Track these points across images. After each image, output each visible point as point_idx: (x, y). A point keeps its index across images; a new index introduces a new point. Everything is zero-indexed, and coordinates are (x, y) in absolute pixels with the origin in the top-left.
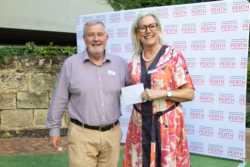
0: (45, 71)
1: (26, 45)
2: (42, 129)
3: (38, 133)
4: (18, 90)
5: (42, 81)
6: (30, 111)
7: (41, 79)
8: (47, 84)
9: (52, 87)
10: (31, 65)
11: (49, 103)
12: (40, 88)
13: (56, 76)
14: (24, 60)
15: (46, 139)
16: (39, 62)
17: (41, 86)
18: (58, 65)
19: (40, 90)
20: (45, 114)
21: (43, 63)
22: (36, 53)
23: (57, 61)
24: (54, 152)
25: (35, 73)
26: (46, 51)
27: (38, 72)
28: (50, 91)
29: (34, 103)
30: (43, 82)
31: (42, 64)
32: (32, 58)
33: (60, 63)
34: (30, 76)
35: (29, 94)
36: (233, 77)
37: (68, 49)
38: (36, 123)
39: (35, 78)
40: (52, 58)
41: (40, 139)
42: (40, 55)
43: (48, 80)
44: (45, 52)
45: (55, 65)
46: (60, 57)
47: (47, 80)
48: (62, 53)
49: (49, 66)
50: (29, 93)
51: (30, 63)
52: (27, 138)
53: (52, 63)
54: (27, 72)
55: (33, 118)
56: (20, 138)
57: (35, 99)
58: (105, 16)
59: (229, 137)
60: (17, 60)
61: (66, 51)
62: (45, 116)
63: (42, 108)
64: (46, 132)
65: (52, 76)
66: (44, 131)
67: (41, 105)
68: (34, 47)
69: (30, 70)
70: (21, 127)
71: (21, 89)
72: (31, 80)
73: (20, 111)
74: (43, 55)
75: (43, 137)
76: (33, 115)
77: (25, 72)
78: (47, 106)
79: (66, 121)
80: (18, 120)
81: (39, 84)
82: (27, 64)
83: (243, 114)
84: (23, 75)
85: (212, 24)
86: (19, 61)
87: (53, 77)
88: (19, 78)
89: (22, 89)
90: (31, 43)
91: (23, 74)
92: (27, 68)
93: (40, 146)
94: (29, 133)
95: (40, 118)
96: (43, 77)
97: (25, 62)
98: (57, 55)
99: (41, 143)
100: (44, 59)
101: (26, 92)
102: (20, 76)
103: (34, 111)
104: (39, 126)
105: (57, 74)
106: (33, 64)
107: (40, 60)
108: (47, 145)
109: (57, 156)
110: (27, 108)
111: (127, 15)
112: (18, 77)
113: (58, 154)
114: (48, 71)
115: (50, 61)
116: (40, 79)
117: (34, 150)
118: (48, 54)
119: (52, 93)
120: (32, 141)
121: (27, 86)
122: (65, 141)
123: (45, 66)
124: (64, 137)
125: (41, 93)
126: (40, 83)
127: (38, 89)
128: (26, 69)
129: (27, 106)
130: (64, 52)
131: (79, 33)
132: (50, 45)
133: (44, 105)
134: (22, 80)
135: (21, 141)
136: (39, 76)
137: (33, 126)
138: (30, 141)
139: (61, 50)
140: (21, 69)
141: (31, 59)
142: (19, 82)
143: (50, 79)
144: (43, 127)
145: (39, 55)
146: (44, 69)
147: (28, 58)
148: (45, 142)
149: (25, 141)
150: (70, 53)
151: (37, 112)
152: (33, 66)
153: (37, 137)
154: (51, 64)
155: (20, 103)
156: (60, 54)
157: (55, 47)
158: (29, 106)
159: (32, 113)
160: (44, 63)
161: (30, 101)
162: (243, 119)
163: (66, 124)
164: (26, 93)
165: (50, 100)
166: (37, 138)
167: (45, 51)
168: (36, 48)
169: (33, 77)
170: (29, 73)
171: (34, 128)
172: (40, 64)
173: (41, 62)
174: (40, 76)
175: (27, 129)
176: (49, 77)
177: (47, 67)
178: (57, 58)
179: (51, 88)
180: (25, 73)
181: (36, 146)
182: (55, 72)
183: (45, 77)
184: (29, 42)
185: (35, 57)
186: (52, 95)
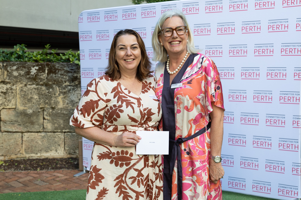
0: (38, 82)
1: (14, 48)
2: (34, 159)
3: (29, 165)
4: (2, 107)
5: (34, 95)
6: (17, 135)
7: (33, 93)
8: (41, 100)
9: (47, 103)
10: (20, 74)
11: (43, 125)
12: (32, 104)
13: (53, 89)
14: (10, 67)
15: (38, 172)
16: (31, 71)
17: (33, 102)
18: (56, 75)
19: (31, 107)
20: (38, 138)
21: (35, 71)
22: (27, 59)
23: (54, 69)
24: (48, 189)
25: (26, 85)
26: (41, 57)
27: (29, 83)
28: (45, 109)
29: (24, 124)
30: (36, 97)
31: (35, 73)
32: (21, 66)
33: (58, 72)
34: (19, 89)
35: (17, 113)
36: (283, 93)
37: (70, 54)
38: (26, 151)
39: (25, 92)
40: (48, 65)
41: (30, 173)
42: (32, 62)
43: (43, 95)
44: (39, 58)
45: (52, 74)
46: (59, 64)
47: (41, 94)
48: (61, 58)
49: (44, 76)
50: (17, 111)
51: (19, 72)
52: (13, 171)
53: (48, 72)
54: (14, 83)
55: (22, 144)
56: (4, 171)
57: (24, 120)
58: (116, 12)
59: (280, 171)
60: (2, 67)
61: (67, 57)
62: (38, 141)
63: (34, 131)
64: (39, 163)
65: (47, 89)
66: (36, 162)
67: (33, 127)
68: (25, 51)
69: (18, 81)
70: (5, 156)
71: (6, 105)
72: (20, 95)
73: (5, 134)
74: (36, 61)
75: (34, 170)
76: (22, 140)
77: (12, 83)
78: (40, 128)
79: (66, 148)
80: (2, 146)
81: (30, 100)
82: (15, 74)
83: (297, 141)
84: (10, 88)
85: (256, 22)
86: (4, 69)
87: (49, 90)
88: (5, 91)
89: (8, 105)
90: (20, 46)
91: (10, 86)
92: (14, 78)
93: (30, 181)
94: (16, 164)
95: (30, 145)
96: (36, 90)
97: (13, 70)
98: (55, 62)
99: (31, 178)
100: (37, 66)
101: (14, 109)
102: (5, 88)
103: (23, 136)
104: (29, 155)
105: (54, 86)
106: (23, 73)
107: (32, 68)
108: (39, 180)
109: (52, 195)
110: (14, 131)
111: (145, 10)
112: (3, 91)
113: (54, 192)
114: (42, 83)
115: (45, 69)
116: (31, 93)
117: (22, 186)
118: (43, 60)
119: (47, 111)
120: (19, 175)
121: (14, 102)
122: (63, 175)
123: (38, 76)
124: (63, 170)
125: (32, 111)
126: (32, 98)
127: (29, 106)
128: (14, 80)
129: (13, 128)
130: (64, 58)
131: (83, 34)
132: (45, 48)
133: (36, 128)
134: (8, 94)
135: (5, 175)
136: (30, 88)
137: (22, 155)
138: (17, 175)
139: (60, 56)
140: (7, 79)
142: (4, 97)
143: (44, 93)
144: (34, 156)
145: (30, 62)
146: (37, 80)
147: (17, 65)
148: (37, 175)
149: (10, 175)
150: (72, 59)
151: (27, 137)
152: (23, 76)
153: (26, 169)
154: (47, 74)
155: (5, 124)
156: (59, 60)
157: (53, 51)
158: (17, 128)
159: (21, 138)
160: (38, 72)
161: (18, 122)
162: (298, 147)
163: (65, 153)
164: (13, 111)
165: (45, 120)
166: (26, 171)
167: (39, 56)
168: (27, 53)
169: (22, 90)
170: (17, 85)
171: (23, 157)
172: (32, 73)
173: (34, 71)
174: (32, 89)
175: (14, 159)
176: (43, 91)
177: (41, 78)
178: (55, 66)
179: (46, 105)
180: (12, 85)
181: (24, 181)
182: (51, 84)
183: (39, 91)
184: (18, 45)
185: (25, 64)
186: (47, 114)
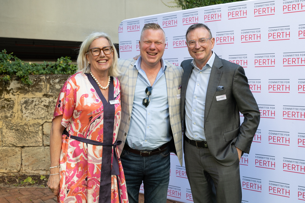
1: (57, 61)
4: (44, 121)
14: (53, 80)
22: (70, 71)
32: (64, 78)
51: (61, 85)
56: (44, 187)
58: (156, 19)
60: (44, 81)
68: (69, 64)
70: (47, 170)
73: (47, 148)
77: (54, 96)
80: (44, 161)
82: (58, 87)
84: (52, 101)
86: (47, 82)
89: (50, 119)
90: (64, 58)
97: (55, 83)
102: (48, 101)
112: (45, 104)
128: (56, 93)
131: (123, 44)
134: (51, 107)
135: (44, 192)
140: (50, 93)
141: (63, 80)
142: (46, 110)
147: (59, 78)
149: (49, 192)
155: (47, 138)
180: (54, 99)
185: (67, 76)
